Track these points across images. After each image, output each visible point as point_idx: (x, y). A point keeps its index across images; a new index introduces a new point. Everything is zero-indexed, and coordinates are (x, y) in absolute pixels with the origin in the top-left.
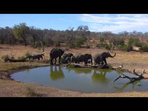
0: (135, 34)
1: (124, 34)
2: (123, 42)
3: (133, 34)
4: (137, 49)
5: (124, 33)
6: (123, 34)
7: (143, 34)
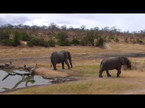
0: (21, 27)
1: (8, 28)
2: (8, 37)
3: (19, 27)
4: (25, 43)
5: (8, 26)
6: (6, 27)
7: (30, 28)
